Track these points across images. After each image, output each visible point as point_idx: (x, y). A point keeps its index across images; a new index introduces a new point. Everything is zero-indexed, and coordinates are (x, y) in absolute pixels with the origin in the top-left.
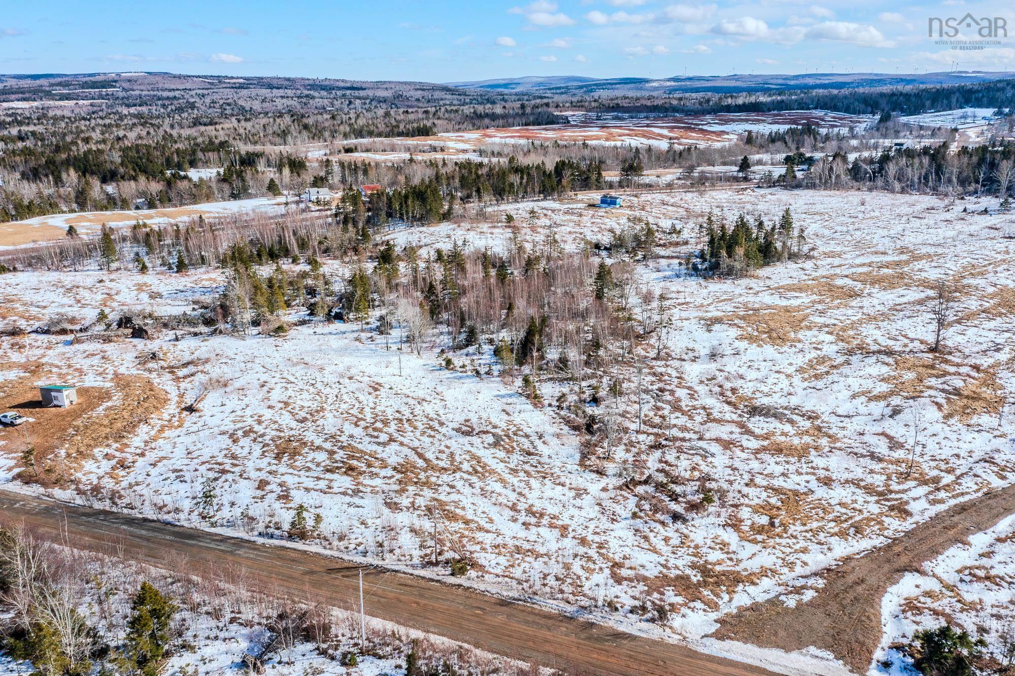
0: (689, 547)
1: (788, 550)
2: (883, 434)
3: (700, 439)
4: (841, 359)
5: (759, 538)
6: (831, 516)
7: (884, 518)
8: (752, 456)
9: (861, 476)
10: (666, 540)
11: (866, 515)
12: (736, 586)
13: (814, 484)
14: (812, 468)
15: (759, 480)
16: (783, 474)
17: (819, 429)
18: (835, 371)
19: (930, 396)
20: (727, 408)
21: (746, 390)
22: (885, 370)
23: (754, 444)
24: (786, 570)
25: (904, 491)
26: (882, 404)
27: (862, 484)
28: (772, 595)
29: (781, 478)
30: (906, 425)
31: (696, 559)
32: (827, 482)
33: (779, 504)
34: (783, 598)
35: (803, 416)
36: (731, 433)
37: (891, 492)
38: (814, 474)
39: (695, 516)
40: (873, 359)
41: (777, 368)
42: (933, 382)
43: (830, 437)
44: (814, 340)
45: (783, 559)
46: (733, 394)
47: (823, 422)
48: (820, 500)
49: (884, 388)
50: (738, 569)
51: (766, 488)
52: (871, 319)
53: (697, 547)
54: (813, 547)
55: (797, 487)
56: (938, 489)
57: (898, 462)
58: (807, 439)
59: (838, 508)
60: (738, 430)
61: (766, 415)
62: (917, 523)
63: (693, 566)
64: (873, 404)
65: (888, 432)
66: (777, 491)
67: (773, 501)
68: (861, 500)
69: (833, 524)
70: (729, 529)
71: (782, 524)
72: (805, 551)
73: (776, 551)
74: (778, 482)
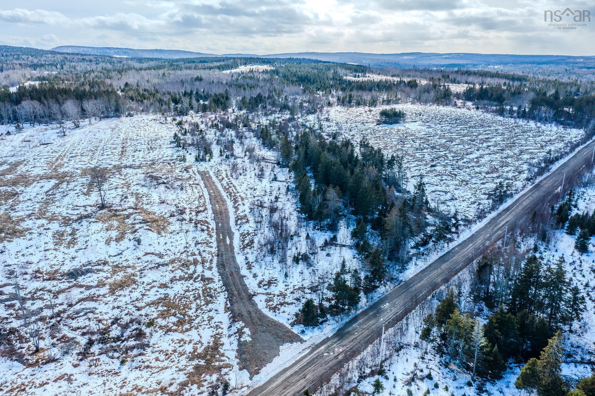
0: (172, 354)
1: (206, 323)
2: (147, 254)
3: (71, 305)
4: (69, 230)
5: (187, 326)
6: (192, 298)
7: (208, 286)
8: (114, 297)
9: (172, 275)
10: (157, 359)
11: (201, 289)
12: (219, 351)
13: (162, 291)
14: (148, 284)
15: (139, 305)
16: (143, 295)
17: (117, 266)
18: (76, 236)
19: (140, 228)
20: (55, 282)
21: (45, 269)
22: (100, 225)
23: (104, 290)
24: (220, 331)
25: (195, 272)
26: (126, 240)
27: (178, 278)
28: (236, 343)
29: (145, 297)
30: (150, 245)
31: (185, 356)
32: (164, 286)
33: (165, 308)
34: (242, 340)
35: (99, 265)
36: (81, 292)
37: (192, 274)
38: (154, 286)
39: (146, 340)
40: (84, 222)
41: (42, 249)
42: (129, 221)
43: (129, 267)
44: (37, 225)
45: (211, 327)
46: (42, 273)
47: (113, 262)
48: (176, 295)
49: (114, 234)
50: (206, 345)
51: (148, 305)
52: (47, 203)
53: (175, 351)
54: (211, 314)
55: (158, 297)
56: (203, 263)
57: (172, 262)
58: (121, 274)
59: (187, 293)
60: (83, 289)
61: (83, 273)
62: (219, 280)
63: (191, 359)
64: (121, 242)
65: (147, 252)
66: (153, 303)
67: (160, 308)
68: (189, 285)
69: (198, 301)
70: (169, 333)
71: (184, 315)
72: (211, 318)
73: (203, 326)
74: (147, 300)
